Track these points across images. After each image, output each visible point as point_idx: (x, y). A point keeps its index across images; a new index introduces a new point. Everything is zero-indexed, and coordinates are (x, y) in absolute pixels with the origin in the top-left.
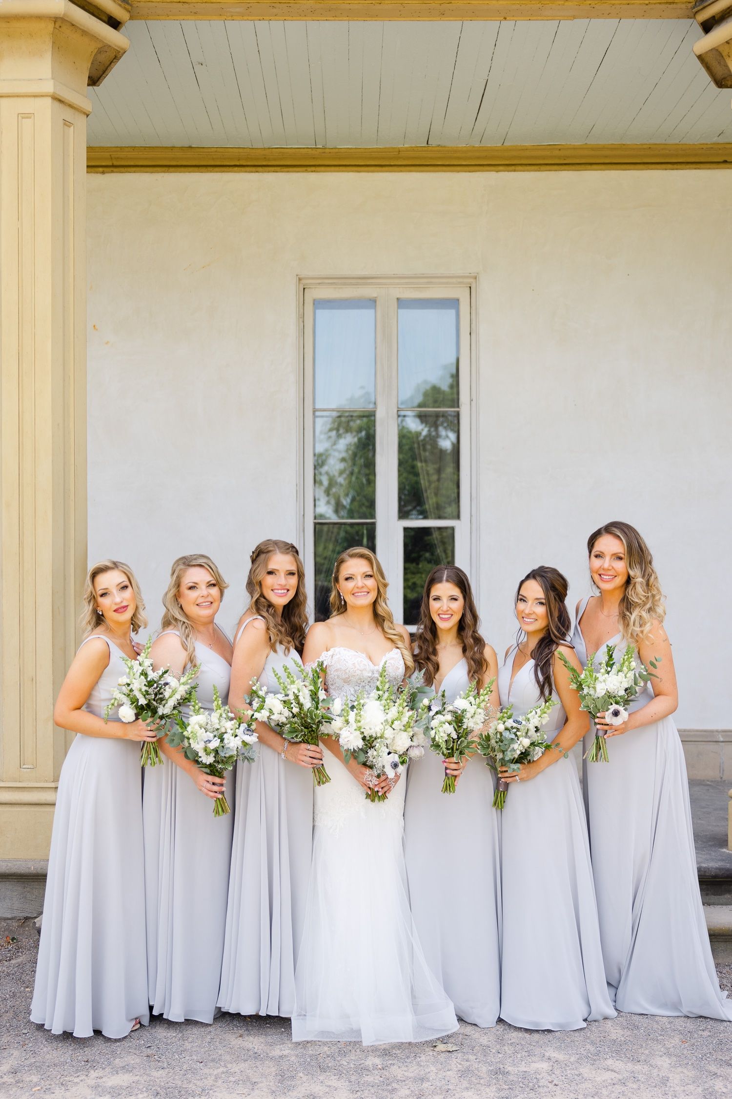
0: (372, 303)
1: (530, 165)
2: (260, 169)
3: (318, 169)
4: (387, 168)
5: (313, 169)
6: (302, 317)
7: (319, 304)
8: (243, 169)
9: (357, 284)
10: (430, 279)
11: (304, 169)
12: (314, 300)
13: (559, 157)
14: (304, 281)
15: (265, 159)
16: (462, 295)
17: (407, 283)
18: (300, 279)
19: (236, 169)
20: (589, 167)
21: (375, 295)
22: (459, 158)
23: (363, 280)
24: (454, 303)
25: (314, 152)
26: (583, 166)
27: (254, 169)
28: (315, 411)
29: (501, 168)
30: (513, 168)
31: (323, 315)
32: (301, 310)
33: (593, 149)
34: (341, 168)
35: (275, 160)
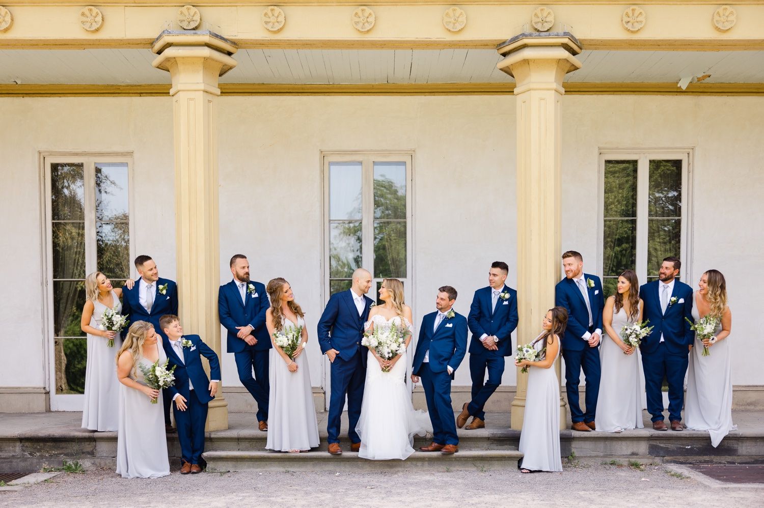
0: (361, 163)
1: (442, 92)
2: (300, 94)
3: (330, 94)
4: (367, 94)
5: (328, 94)
6: (323, 172)
7: (331, 164)
8: (291, 94)
9: (352, 154)
10: (390, 152)
11: (323, 94)
12: (329, 162)
13: (457, 89)
14: (323, 153)
15: (303, 89)
16: (407, 159)
17: (378, 154)
18: (321, 152)
19: (287, 94)
20: (473, 93)
21: (361, 160)
22: (404, 89)
23: (355, 152)
24: (404, 163)
25: (328, 86)
26: (470, 93)
27: (297, 94)
28: (330, 221)
29: (426, 94)
30: (433, 94)
31: (334, 168)
32: (322, 168)
33: (475, 85)
34: (343, 94)
35: (308, 89)
